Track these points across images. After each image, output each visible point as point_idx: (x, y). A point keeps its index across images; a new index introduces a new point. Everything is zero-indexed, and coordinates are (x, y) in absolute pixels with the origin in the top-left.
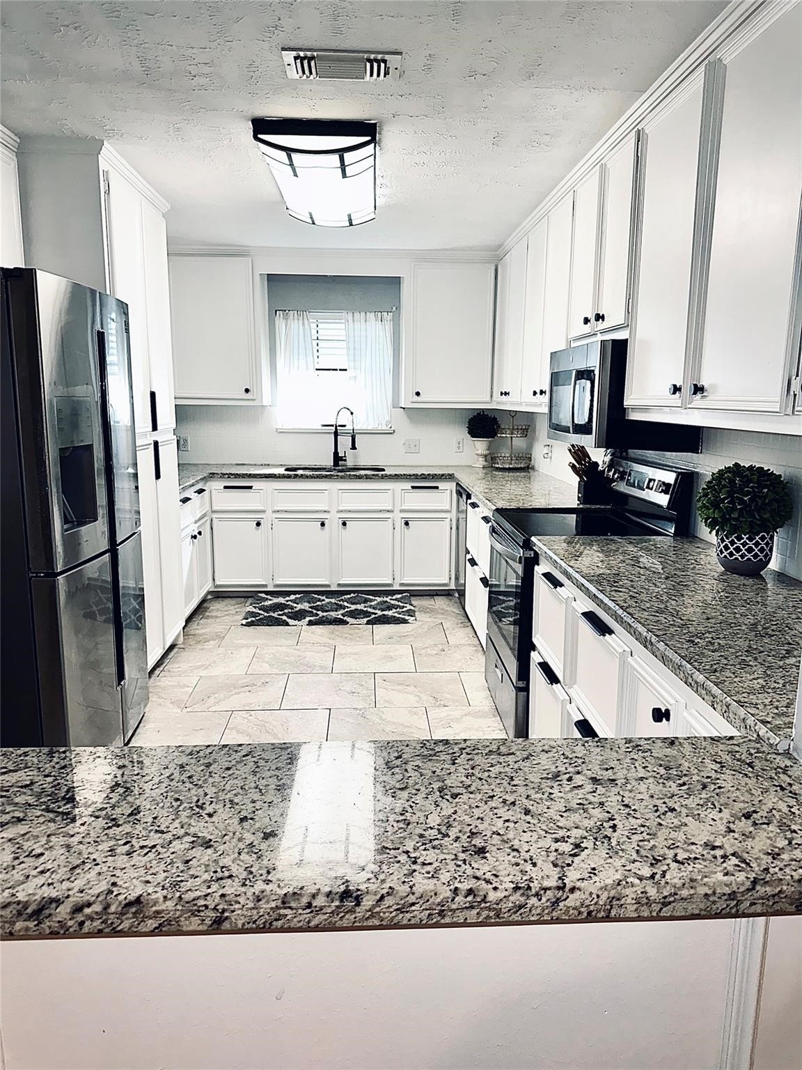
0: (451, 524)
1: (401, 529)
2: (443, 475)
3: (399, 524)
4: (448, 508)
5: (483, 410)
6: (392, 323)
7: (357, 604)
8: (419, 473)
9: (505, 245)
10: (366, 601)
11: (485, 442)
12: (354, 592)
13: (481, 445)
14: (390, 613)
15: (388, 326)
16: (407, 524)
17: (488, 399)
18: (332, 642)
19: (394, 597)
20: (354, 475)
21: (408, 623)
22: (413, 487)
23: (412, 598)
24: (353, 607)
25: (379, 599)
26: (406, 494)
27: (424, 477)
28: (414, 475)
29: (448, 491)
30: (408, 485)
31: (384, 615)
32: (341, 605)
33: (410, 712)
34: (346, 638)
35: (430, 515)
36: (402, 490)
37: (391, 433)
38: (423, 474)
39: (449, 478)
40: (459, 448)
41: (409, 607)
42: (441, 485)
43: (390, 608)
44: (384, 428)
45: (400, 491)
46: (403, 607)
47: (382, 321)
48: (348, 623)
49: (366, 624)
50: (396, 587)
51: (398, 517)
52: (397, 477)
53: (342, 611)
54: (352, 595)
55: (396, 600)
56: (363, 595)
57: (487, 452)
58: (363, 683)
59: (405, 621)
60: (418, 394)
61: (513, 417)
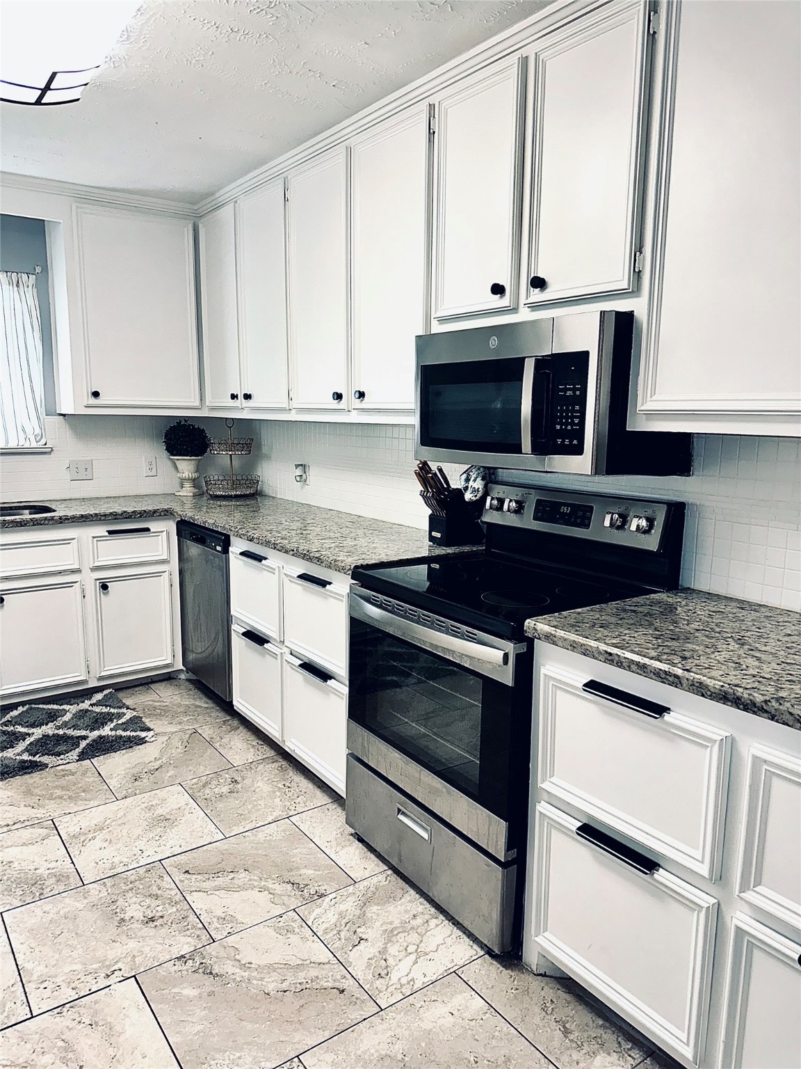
0: (171, 580)
1: (96, 596)
2: (155, 511)
3: (92, 588)
4: (165, 557)
5: (186, 419)
6: (35, 290)
7: (40, 725)
8: (119, 511)
9: (217, 195)
10: (53, 717)
11: (193, 462)
12: (23, 704)
13: (186, 466)
14: (106, 731)
15: (30, 295)
16: (104, 587)
17: (197, 403)
18: (39, 813)
19: (94, 700)
20: (12, 521)
21: (146, 742)
22: (110, 532)
23: (120, 695)
24: (38, 733)
25: (72, 709)
26: (99, 542)
27: (127, 516)
28: (111, 513)
29: (165, 533)
30: (101, 530)
31: (100, 737)
32: (14, 733)
33: (278, 930)
34: (61, 797)
35: (139, 571)
36: (94, 537)
37: (45, 453)
38: (125, 512)
39: (165, 515)
40: (151, 469)
41: (129, 715)
42: (154, 526)
43: (100, 721)
44: (34, 444)
45: (90, 539)
46: (120, 716)
47: (18, 286)
48: (46, 766)
49: (78, 761)
50: (93, 684)
51: (89, 580)
52: (84, 520)
53: (22, 746)
54: (21, 709)
55: (98, 704)
56: (41, 706)
57: (196, 475)
58: (154, 890)
59: (142, 741)
60: (96, 394)
61: (230, 427)
